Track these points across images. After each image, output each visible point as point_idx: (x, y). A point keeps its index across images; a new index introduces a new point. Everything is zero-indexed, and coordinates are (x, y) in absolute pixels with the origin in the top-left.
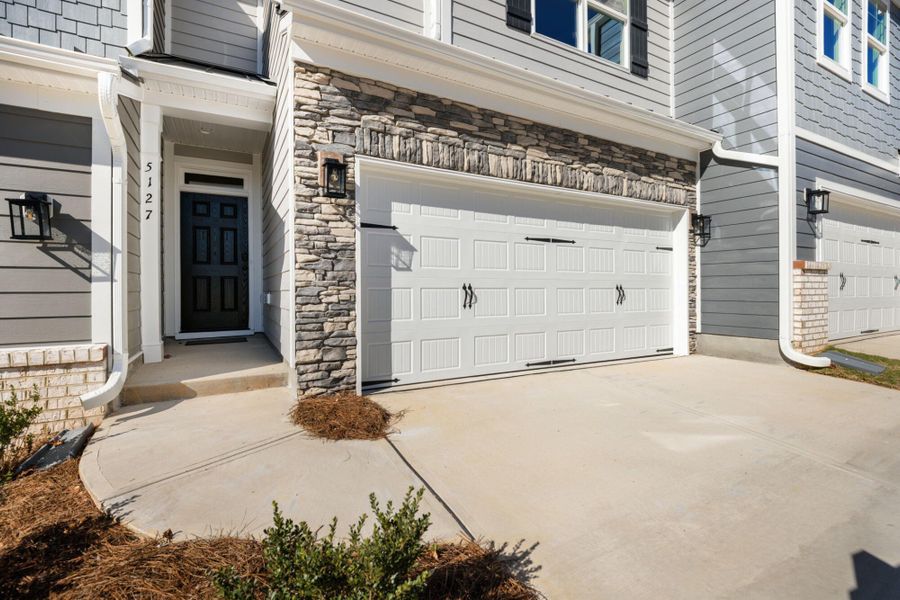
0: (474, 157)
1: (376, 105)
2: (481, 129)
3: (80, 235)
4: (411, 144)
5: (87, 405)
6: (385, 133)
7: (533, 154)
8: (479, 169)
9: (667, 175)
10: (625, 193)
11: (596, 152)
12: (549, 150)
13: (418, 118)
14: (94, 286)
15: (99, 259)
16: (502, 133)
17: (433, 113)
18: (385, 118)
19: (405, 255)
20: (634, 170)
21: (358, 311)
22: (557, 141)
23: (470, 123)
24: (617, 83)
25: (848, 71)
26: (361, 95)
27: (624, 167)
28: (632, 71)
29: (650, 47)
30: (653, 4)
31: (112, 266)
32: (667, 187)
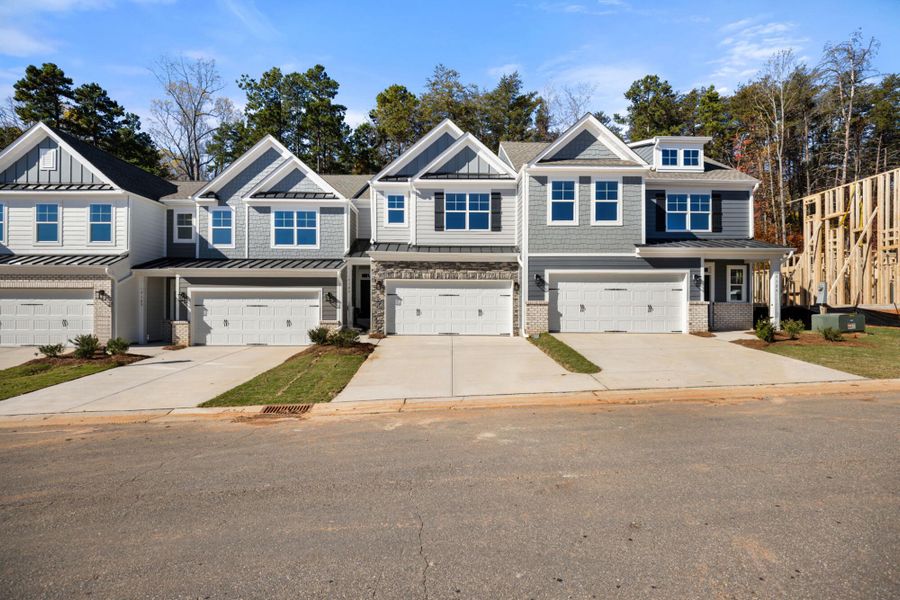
0: (417, 275)
1: (390, 266)
2: (420, 267)
3: (335, 300)
4: (399, 274)
5: (336, 331)
6: (392, 273)
7: (438, 271)
8: (420, 277)
9: (500, 268)
10: (478, 278)
11: (463, 266)
12: (444, 269)
13: (401, 268)
14: (337, 309)
15: (338, 304)
16: (426, 267)
17: (405, 266)
18: (392, 269)
19: (399, 301)
20: (482, 270)
21: (385, 316)
22: (447, 266)
23: (416, 266)
24: (484, 237)
25: (575, 222)
26: (387, 265)
27: (477, 269)
28: (493, 230)
29: (502, 219)
30: (505, 200)
31: (340, 305)
32: (500, 274)
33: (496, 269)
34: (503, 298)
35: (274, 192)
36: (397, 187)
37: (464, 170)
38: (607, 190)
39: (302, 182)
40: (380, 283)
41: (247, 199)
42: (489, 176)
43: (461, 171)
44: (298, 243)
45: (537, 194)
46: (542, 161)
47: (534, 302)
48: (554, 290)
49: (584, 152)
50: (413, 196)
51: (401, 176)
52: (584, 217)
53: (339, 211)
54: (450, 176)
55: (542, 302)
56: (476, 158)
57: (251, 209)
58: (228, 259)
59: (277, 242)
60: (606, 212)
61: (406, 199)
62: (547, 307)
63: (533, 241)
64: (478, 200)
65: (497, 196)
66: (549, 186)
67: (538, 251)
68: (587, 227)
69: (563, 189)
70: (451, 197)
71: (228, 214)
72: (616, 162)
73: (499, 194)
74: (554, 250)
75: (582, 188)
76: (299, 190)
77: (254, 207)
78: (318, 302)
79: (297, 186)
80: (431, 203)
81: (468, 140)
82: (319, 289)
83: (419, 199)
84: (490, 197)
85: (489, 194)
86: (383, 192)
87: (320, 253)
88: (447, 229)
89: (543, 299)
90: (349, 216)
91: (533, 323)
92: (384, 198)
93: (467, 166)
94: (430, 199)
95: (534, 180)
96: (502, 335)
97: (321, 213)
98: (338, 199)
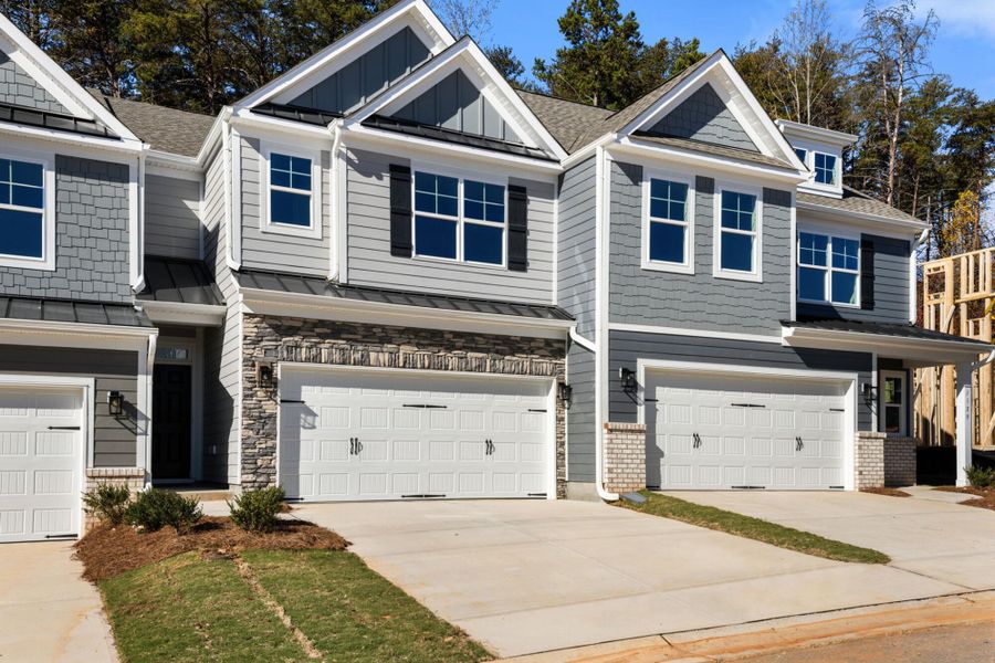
0: (358, 356)
1: (291, 331)
2: (364, 336)
3: (132, 411)
4: (314, 351)
6: (296, 347)
7: (405, 349)
8: (364, 362)
9: (532, 353)
10: (488, 370)
11: (460, 342)
12: (418, 345)
13: (319, 335)
14: (139, 438)
15: (141, 424)
16: (380, 338)
17: (329, 331)
18: (296, 339)
19: (310, 419)
20: (497, 352)
21: (278, 454)
22: (425, 338)
23: (355, 334)
24: (492, 280)
25: (687, 266)
26: (282, 327)
27: (487, 351)
28: (510, 268)
29: (530, 245)
30: (535, 205)
31: (145, 426)
32: (531, 362)
33: (523, 352)
34: (532, 414)
36: (298, 137)
37: (453, 124)
38: (738, 208)
42: (508, 149)
43: (447, 125)
45: (625, 199)
46: (638, 133)
47: (620, 425)
48: (651, 402)
49: (705, 129)
50: (338, 165)
51: (314, 107)
52: (703, 260)
53: (116, 172)
54: (418, 130)
55: (630, 426)
56: (479, 101)
60: (737, 253)
61: (316, 170)
62: (643, 437)
63: (618, 298)
64: (483, 197)
65: (519, 193)
66: (646, 187)
67: (629, 319)
68: (708, 278)
69: (668, 197)
70: (425, 180)
72: (754, 156)
73: (523, 190)
74: (651, 320)
75: (700, 200)
78: (80, 416)
80: (381, 187)
81: (466, 57)
82: (86, 382)
83: (355, 175)
84: (506, 194)
85: (503, 188)
86: (258, 140)
87: (54, 282)
88: (417, 253)
89: (635, 421)
90: (142, 189)
91: (620, 471)
92: (260, 157)
93: (458, 116)
94: (380, 178)
95: (620, 170)
96: (532, 497)
97: (59, 171)
98: (118, 139)
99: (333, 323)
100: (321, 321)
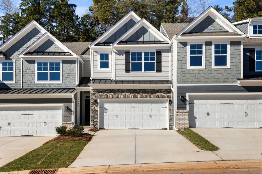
0: (116, 96)
1: (101, 92)
2: (117, 92)
3: (71, 110)
4: (106, 96)
5: (71, 127)
6: (102, 95)
7: (127, 94)
8: (117, 97)
9: (161, 93)
10: (149, 98)
11: (141, 91)
12: (130, 93)
13: (107, 92)
14: (72, 116)
15: (72, 113)
16: (121, 92)
17: (109, 91)
18: (102, 93)
19: (106, 111)
20: (151, 93)
21: (98, 119)
22: (132, 91)
23: (115, 91)
24: (152, 75)
25: (203, 67)
26: (99, 91)
27: (148, 93)
28: (157, 72)
29: (162, 65)
30: (164, 56)
31: (73, 113)
32: (161, 95)
33: (159, 93)
34: (163, 108)
35: (37, 52)
36: (105, 49)
37: (141, 39)
38: (221, 49)
39: (52, 46)
40: (96, 101)
41: (22, 56)
42: (155, 43)
43: (140, 40)
44: (50, 80)
45: (181, 51)
46: (184, 34)
47: (180, 111)
48: (192, 104)
49: (208, 28)
50: (113, 54)
51: (107, 43)
52: (208, 64)
53: (73, 62)
54: (133, 43)
55: (185, 111)
56: (148, 32)
57: (24, 61)
58: (11, 89)
59: (38, 79)
60: (220, 61)
61: (110, 56)
62: (188, 114)
63: (179, 77)
64: (149, 55)
65: (159, 53)
66: (188, 47)
67: (182, 83)
68: (210, 69)
69: (196, 49)
70: (134, 54)
71: (11, 64)
72: (226, 33)
73: (160, 52)
74: (191, 82)
75: (207, 48)
76: (50, 51)
77: (26, 60)
78: (61, 111)
79: (50, 49)
80: (123, 58)
81: (143, 23)
82: (62, 105)
83: (117, 56)
84: (155, 54)
85: (155, 52)
86: (97, 51)
87: (62, 85)
88: (132, 71)
89: (186, 109)
90: (78, 65)
91: (180, 123)
92: (98, 55)
93: (142, 37)
94: (123, 55)
95: (180, 44)
96: (163, 129)
97: (63, 63)
98: (72, 55)
99: (110, 89)
100: (107, 89)
